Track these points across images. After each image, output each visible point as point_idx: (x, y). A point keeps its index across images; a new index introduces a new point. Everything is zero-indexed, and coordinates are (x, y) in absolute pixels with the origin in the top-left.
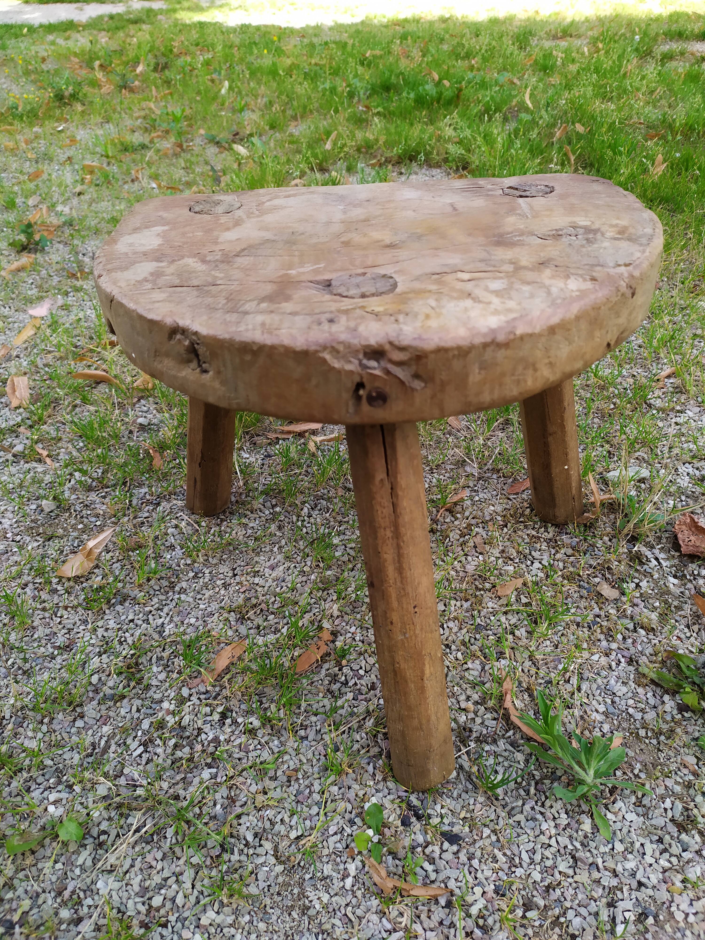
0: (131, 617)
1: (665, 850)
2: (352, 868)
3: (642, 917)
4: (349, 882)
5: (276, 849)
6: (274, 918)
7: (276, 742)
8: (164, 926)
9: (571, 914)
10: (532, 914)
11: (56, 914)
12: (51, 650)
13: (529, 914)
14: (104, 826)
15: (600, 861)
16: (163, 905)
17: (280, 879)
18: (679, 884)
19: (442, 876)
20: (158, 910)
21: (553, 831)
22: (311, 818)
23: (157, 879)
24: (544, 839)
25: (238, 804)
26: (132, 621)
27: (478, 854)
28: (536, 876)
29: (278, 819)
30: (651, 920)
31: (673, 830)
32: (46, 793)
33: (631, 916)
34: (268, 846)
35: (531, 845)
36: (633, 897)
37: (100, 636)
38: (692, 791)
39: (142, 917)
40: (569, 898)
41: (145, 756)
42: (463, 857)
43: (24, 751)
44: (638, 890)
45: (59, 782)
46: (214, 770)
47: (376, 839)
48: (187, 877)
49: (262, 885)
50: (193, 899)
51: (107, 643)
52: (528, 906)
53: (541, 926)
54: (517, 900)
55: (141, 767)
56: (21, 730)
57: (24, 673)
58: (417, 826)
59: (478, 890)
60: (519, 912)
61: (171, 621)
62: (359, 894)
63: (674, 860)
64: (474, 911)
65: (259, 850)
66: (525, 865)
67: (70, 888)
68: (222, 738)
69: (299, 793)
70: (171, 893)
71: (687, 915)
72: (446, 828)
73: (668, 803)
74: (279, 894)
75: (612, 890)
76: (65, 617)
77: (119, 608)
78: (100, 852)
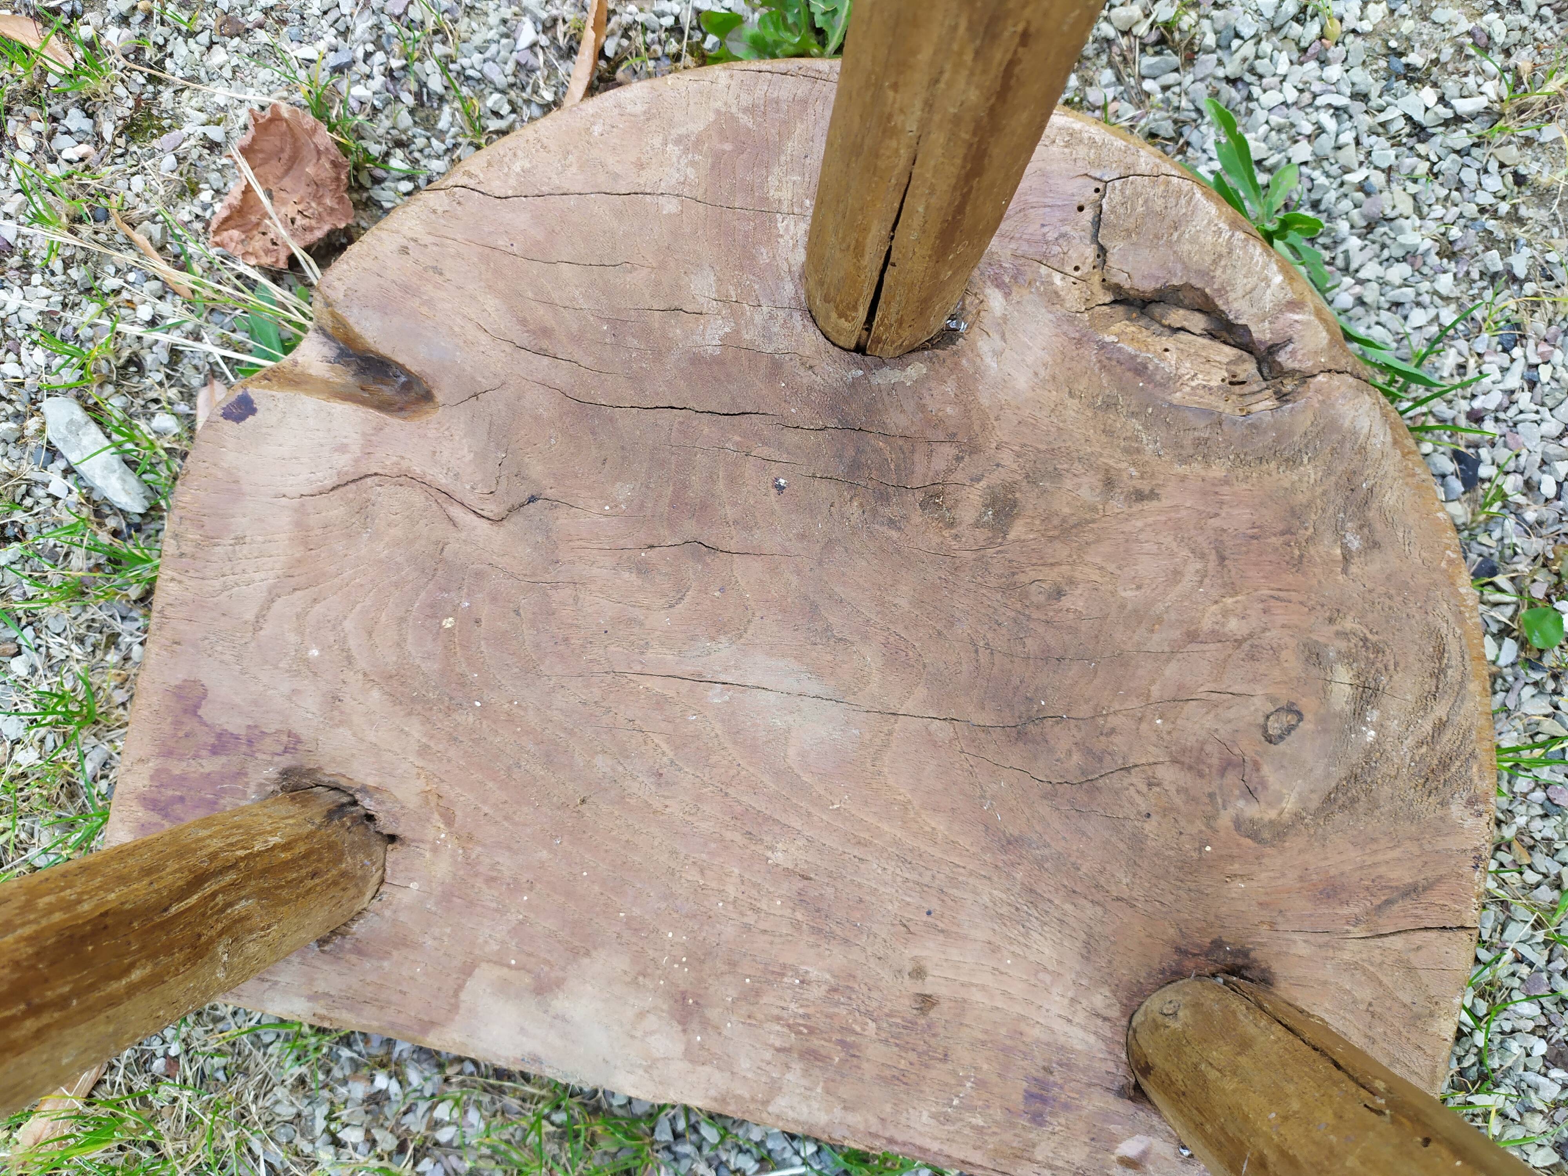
1: (1252, 70)
3: (1413, 77)
9: (1485, 199)
10: (1520, 264)
13: (1522, 273)
15: (1353, 179)
18: (1313, 29)
21: (1348, 281)
24: (1371, 294)
27: (1463, 405)
28: (1443, 283)
30: (1412, 60)
31: (1207, 62)
33: (1429, 95)
35: (1385, 316)
36: (1381, 102)
38: (1089, 49)
40: (1455, 211)
42: (1490, 428)
44: (1366, 97)
47: (1563, 606)
52: (1509, 278)
53: (1529, 244)
54: (1508, 301)
60: (1530, 288)
63: (1266, 47)
66: (1432, 312)
72: (1457, 485)
73: (1149, 86)
75: (1395, 141)
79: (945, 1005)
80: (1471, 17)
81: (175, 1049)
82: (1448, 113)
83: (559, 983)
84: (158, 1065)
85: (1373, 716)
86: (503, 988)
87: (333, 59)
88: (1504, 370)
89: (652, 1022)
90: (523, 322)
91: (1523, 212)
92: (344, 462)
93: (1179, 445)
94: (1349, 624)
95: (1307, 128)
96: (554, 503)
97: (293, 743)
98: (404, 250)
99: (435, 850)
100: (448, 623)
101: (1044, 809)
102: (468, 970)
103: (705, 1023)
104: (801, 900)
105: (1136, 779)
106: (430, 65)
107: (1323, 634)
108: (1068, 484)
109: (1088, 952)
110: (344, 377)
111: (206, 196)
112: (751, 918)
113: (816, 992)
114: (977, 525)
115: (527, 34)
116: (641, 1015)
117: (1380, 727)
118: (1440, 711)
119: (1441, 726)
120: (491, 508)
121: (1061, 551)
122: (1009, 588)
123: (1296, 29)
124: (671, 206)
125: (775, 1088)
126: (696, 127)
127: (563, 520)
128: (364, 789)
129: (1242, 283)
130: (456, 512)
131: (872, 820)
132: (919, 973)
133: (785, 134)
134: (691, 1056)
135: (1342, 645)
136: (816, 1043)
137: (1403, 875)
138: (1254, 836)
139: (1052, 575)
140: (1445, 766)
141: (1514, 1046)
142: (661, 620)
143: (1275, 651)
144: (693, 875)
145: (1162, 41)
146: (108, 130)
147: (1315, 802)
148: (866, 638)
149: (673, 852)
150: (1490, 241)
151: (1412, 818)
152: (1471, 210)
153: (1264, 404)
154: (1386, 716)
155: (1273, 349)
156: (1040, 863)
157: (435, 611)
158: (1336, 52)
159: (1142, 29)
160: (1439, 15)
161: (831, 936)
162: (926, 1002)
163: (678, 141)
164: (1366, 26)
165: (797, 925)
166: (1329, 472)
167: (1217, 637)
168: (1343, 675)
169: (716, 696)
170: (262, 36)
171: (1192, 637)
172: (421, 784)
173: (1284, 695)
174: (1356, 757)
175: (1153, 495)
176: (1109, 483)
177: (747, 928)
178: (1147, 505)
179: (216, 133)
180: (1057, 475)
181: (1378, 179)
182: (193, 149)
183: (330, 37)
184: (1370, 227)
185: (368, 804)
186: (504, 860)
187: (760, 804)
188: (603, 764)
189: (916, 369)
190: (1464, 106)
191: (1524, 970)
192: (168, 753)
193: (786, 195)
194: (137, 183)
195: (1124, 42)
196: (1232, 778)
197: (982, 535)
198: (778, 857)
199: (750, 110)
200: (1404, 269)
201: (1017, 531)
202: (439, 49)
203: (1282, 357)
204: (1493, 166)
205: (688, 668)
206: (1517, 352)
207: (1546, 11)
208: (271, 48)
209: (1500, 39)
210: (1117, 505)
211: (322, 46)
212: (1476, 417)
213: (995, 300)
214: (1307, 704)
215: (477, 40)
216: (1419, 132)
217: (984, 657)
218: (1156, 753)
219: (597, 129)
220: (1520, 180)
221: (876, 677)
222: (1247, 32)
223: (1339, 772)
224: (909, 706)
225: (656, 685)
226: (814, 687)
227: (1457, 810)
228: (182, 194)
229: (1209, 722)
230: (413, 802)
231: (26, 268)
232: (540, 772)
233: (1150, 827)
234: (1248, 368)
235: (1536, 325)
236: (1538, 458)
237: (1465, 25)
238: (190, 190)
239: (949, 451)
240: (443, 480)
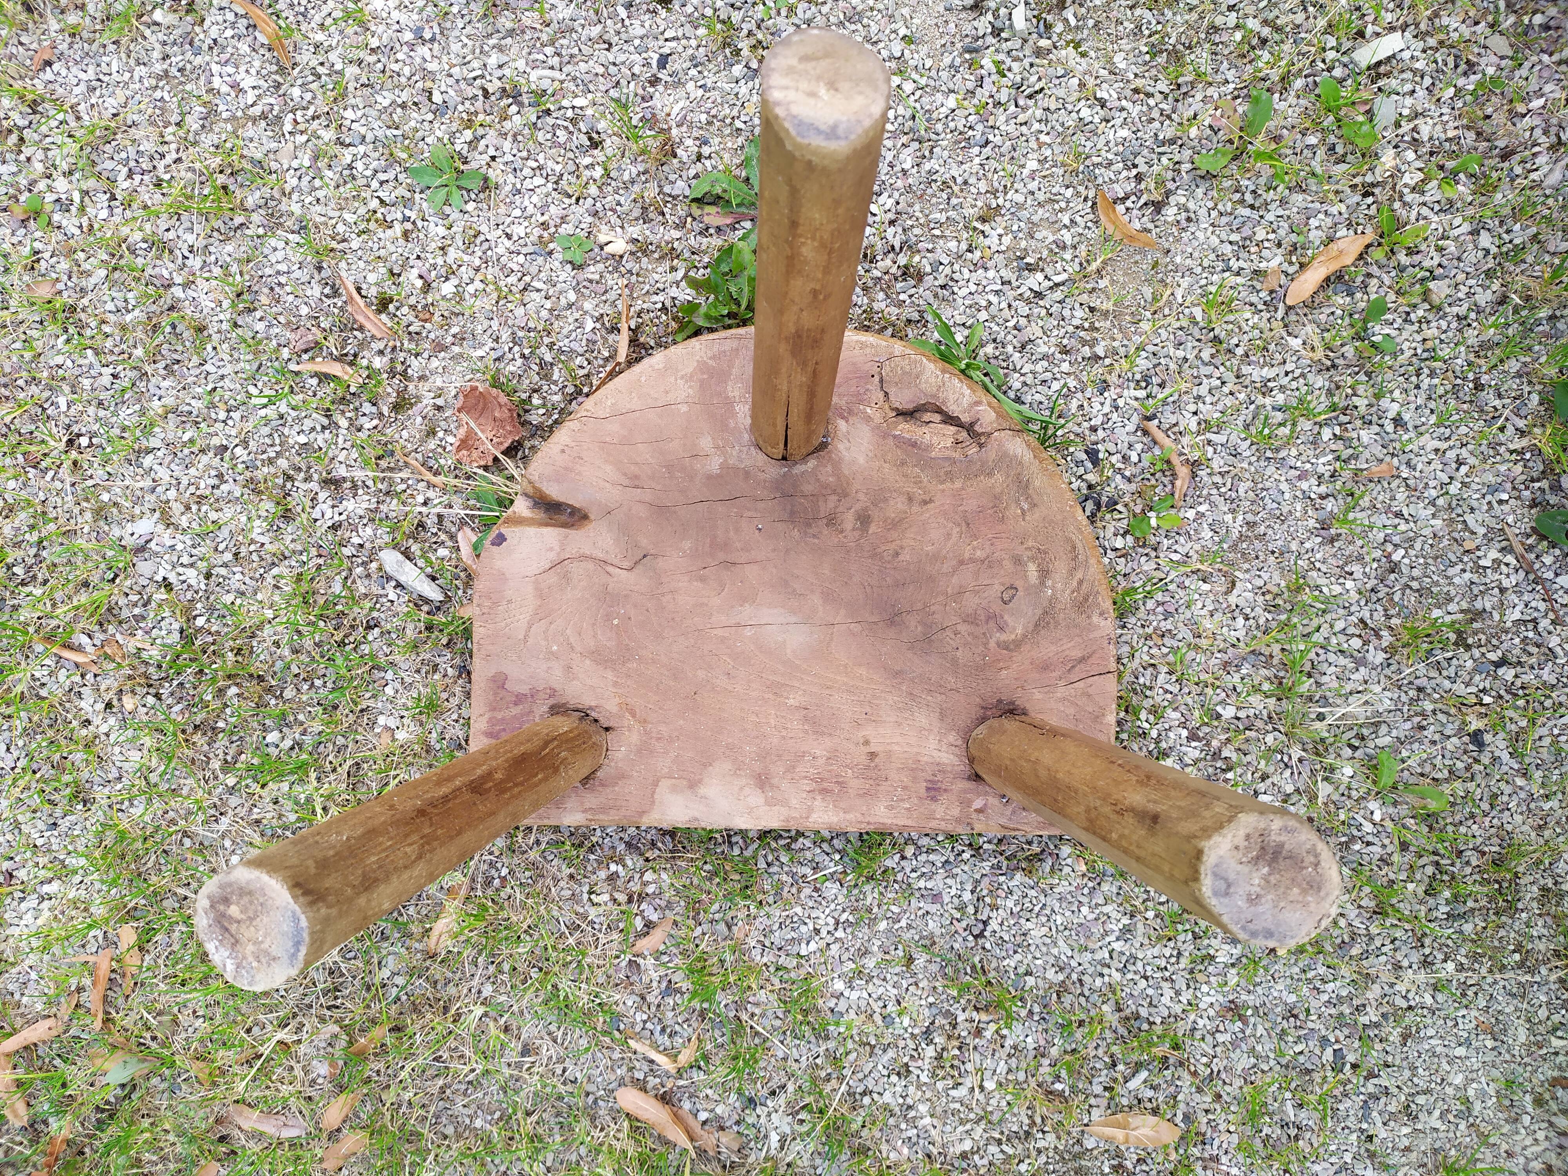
0: (1143, 983)
1: (952, 279)
2: (1191, 514)
3: (1031, 268)
4: (1202, 509)
5: (1229, 592)
6: (1280, 543)
7: (1141, 680)
8: (1362, 621)
9: (1076, 322)
10: (1100, 351)
11: (1434, 712)
12: (1252, 1020)
13: (1102, 355)
14: (1348, 752)
15: (1010, 324)
16: (1353, 635)
17: (1246, 566)
18: (978, 254)
19: (1133, 438)
20: (1360, 636)
21: (1017, 375)
22: (1182, 586)
23: (1342, 661)
24: (1029, 379)
25: (1226, 657)
26: (1146, 978)
27: (1086, 425)
28: (1065, 367)
29: (1204, 612)
30: (1028, 260)
31: (929, 280)
32: (1370, 838)
33: (1040, 276)
34: (1233, 599)
35: (1039, 388)
36: (1017, 284)
37: (1191, 991)
38: (870, 283)
39: (1374, 641)
40: (1063, 331)
41: (1262, 787)
42: (1101, 434)
43: (1360, 907)
44: (1009, 282)
45: (1353, 839)
46: (1219, 709)
47: (1152, 514)
48: (1317, 638)
49: (1265, 576)
50: (1328, 617)
51: (1192, 972)
52: (1097, 358)
53: (1103, 340)
54: (1098, 370)
55: (1275, 779)
56: (1347, 940)
57: (1295, 1017)
58: (1109, 490)
59: (1121, 402)
60: (1108, 361)
61: (1106, 933)
62: (1205, 492)
63: (956, 267)
64: (1141, 394)
65: (1242, 604)
66: (1062, 382)
67: (1408, 725)
68: (1185, 733)
69: (1167, 615)
70: (1342, 638)
71: (1000, 236)
72: (1089, 465)
73: (902, 297)
74: (1257, 557)
75: (1028, 302)
76: (1204, 1060)
77: (1143, 1012)
78: (1365, 732)
79: (881, 755)
80: (1054, 234)
81: (504, 872)
82: (1051, 284)
83: (700, 781)
84: (497, 882)
85: (1049, 583)
86: (674, 789)
87: (494, 355)
88: (1102, 404)
89: (747, 791)
90: (625, 474)
91: (1097, 325)
92: (552, 556)
93: (938, 476)
94: (1030, 543)
95: (984, 303)
96: (655, 556)
97: (553, 692)
98: (563, 451)
99: (629, 730)
100: (616, 622)
101: (909, 655)
102: (656, 784)
103: (772, 786)
104: (806, 719)
105: (949, 632)
106: (543, 349)
107: (1020, 550)
108: (892, 503)
109: (942, 717)
110: (540, 515)
111: (441, 434)
112: (784, 733)
113: (821, 761)
114: (854, 529)
115: (589, 325)
116: (741, 789)
117: (1053, 588)
118: (1079, 575)
119: (1081, 582)
120: (626, 564)
121: (894, 534)
122: (874, 556)
123: (969, 255)
124: (684, 408)
125: (810, 810)
126: (690, 370)
127: (661, 563)
128: (590, 708)
129: (952, 397)
130: (610, 569)
131: (831, 676)
132: (867, 743)
133: (731, 367)
134: (768, 803)
135: (1029, 553)
136: (825, 785)
137: (1077, 654)
138: (1007, 649)
139: (893, 546)
140: (1086, 600)
141: (1171, 735)
142: (716, 601)
143: (1000, 562)
144: (753, 718)
145: (904, 274)
146: (385, 410)
147: (1031, 627)
148: (812, 591)
149: (742, 709)
150: (1084, 342)
151: (1076, 626)
152: (1071, 329)
153: (973, 450)
154: (1054, 583)
155: (972, 425)
156: (912, 680)
157: (608, 617)
158: (990, 264)
159: (894, 270)
160: (1038, 235)
161: (823, 734)
162: (873, 755)
163: (682, 378)
164: (1003, 248)
165: (806, 732)
166: (1008, 476)
167: (972, 560)
168: (1032, 568)
169: (748, 632)
170: (456, 349)
171: (962, 562)
172: (617, 700)
173: (1008, 581)
174: (1045, 604)
175: (931, 501)
176: (910, 499)
177: (784, 738)
178: (929, 506)
179: (440, 402)
180: (886, 500)
181: (1023, 322)
182: (430, 411)
183: (491, 344)
184: (1023, 347)
185: (594, 714)
186: (663, 728)
187: (778, 679)
188: (701, 674)
189: (812, 463)
190: (1058, 279)
191: (1169, 696)
192: (494, 709)
193: (737, 393)
194: (405, 434)
195: (886, 277)
196: (992, 624)
197: (857, 534)
198: (791, 702)
199: (713, 358)
200: (1045, 363)
201: (873, 529)
202: (546, 340)
203: (977, 428)
204: (1077, 306)
205: (732, 622)
206: (1106, 394)
207: (1090, 224)
208: (461, 355)
209: (1069, 243)
210: (915, 508)
211: (487, 348)
212: (1094, 429)
213: (842, 424)
214: (1019, 584)
215: (565, 332)
216: (1039, 295)
217: (868, 590)
218: (955, 619)
219: (643, 379)
220: (1092, 310)
221: (821, 608)
222: (945, 262)
223: (1039, 612)
224: (838, 619)
225: (720, 632)
226: (793, 619)
227: (1095, 619)
228: (428, 435)
229: (977, 600)
230: (614, 709)
231: (355, 487)
232: (672, 683)
233: (959, 654)
234: (964, 434)
235: (1113, 379)
236: (1126, 445)
237: (1051, 238)
238: (432, 433)
239: (834, 498)
240: (601, 555)
